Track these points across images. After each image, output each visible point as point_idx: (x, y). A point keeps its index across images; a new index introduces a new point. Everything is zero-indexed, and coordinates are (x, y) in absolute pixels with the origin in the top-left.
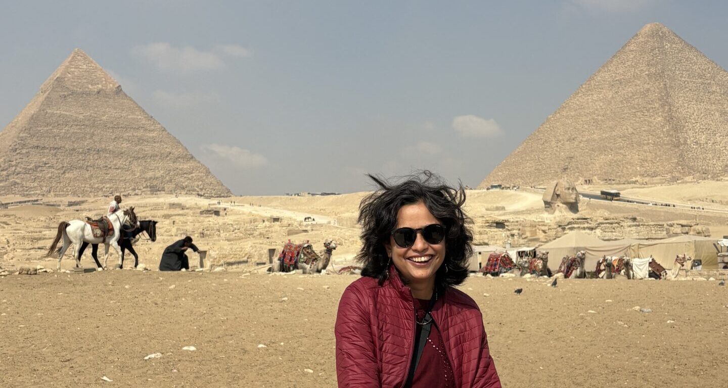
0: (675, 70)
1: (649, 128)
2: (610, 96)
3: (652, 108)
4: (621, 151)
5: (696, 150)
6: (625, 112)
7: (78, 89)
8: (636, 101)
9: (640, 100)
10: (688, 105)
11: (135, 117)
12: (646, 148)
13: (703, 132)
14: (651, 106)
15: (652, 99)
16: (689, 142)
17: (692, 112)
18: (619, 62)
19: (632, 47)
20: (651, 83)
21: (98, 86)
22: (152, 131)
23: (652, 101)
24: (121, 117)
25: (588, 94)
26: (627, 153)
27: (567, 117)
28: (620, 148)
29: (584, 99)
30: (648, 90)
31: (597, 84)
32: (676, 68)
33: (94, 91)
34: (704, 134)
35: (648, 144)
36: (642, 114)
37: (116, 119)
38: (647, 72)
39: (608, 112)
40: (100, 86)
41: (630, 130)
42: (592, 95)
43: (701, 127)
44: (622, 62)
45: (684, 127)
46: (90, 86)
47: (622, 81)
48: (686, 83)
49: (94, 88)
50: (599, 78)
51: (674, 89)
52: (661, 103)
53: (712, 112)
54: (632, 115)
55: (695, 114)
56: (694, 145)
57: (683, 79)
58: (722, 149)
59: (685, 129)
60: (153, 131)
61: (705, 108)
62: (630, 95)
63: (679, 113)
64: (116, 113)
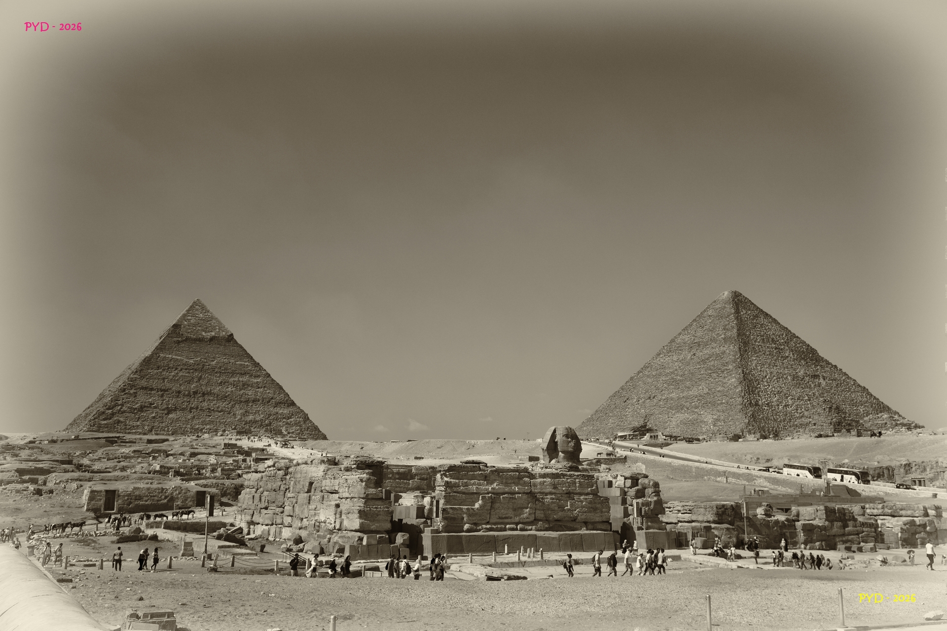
0: (750, 335)
1: (723, 389)
2: (689, 357)
3: (727, 369)
4: (696, 410)
5: (767, 411)
6: (702, 372)
7: (192, 336)
8: (712, 363)
9: (716, 362)
10: (761, 368)
11: (243, 363)
12: (719, 408)
13: (775, 394)
14: (726, 368)
15: (727, 361)
16: (760, 403)
17: (764, 375)
18: (699, 326)
19: (710, 312)
20: (726, 346)
21: (211, 333)
22: (257, 377)
23: (727, 363)
24: (230, 362)
25: (669, 355)
26: (702, 412)
27: (648, 376)
28: (696, 407)
29: (665, 359)
30: (724, 353)
31: (678, 346)
32: (750, 333)
33: (207, 338)
34: (776, 397)
35: (722, 403)
36: (717, 375)
37: (224, 365)
38: (723, 336)
39: (686, 373)
40: (213, 334)
41: (706, 390)
42: (673, 356)
43: (773, 389)
44: (701, 326)
45: (756, 388)
46: (204, 333)
47: (701, 343)
48: (760, 347)
49: (208, 335)
50: (679, 341)
51: (748, 353)
52: (735, 365)
53: (785, 376)
54: (708, 376)
55: (767, 377)
56: (765, 406)
57: (757, 343)
58: (793, 412)
59: (757, 391)
60: (259, 376)
61: (778, 372)
62: (707, 356)
63: (752, 375)
64: (226, 358)
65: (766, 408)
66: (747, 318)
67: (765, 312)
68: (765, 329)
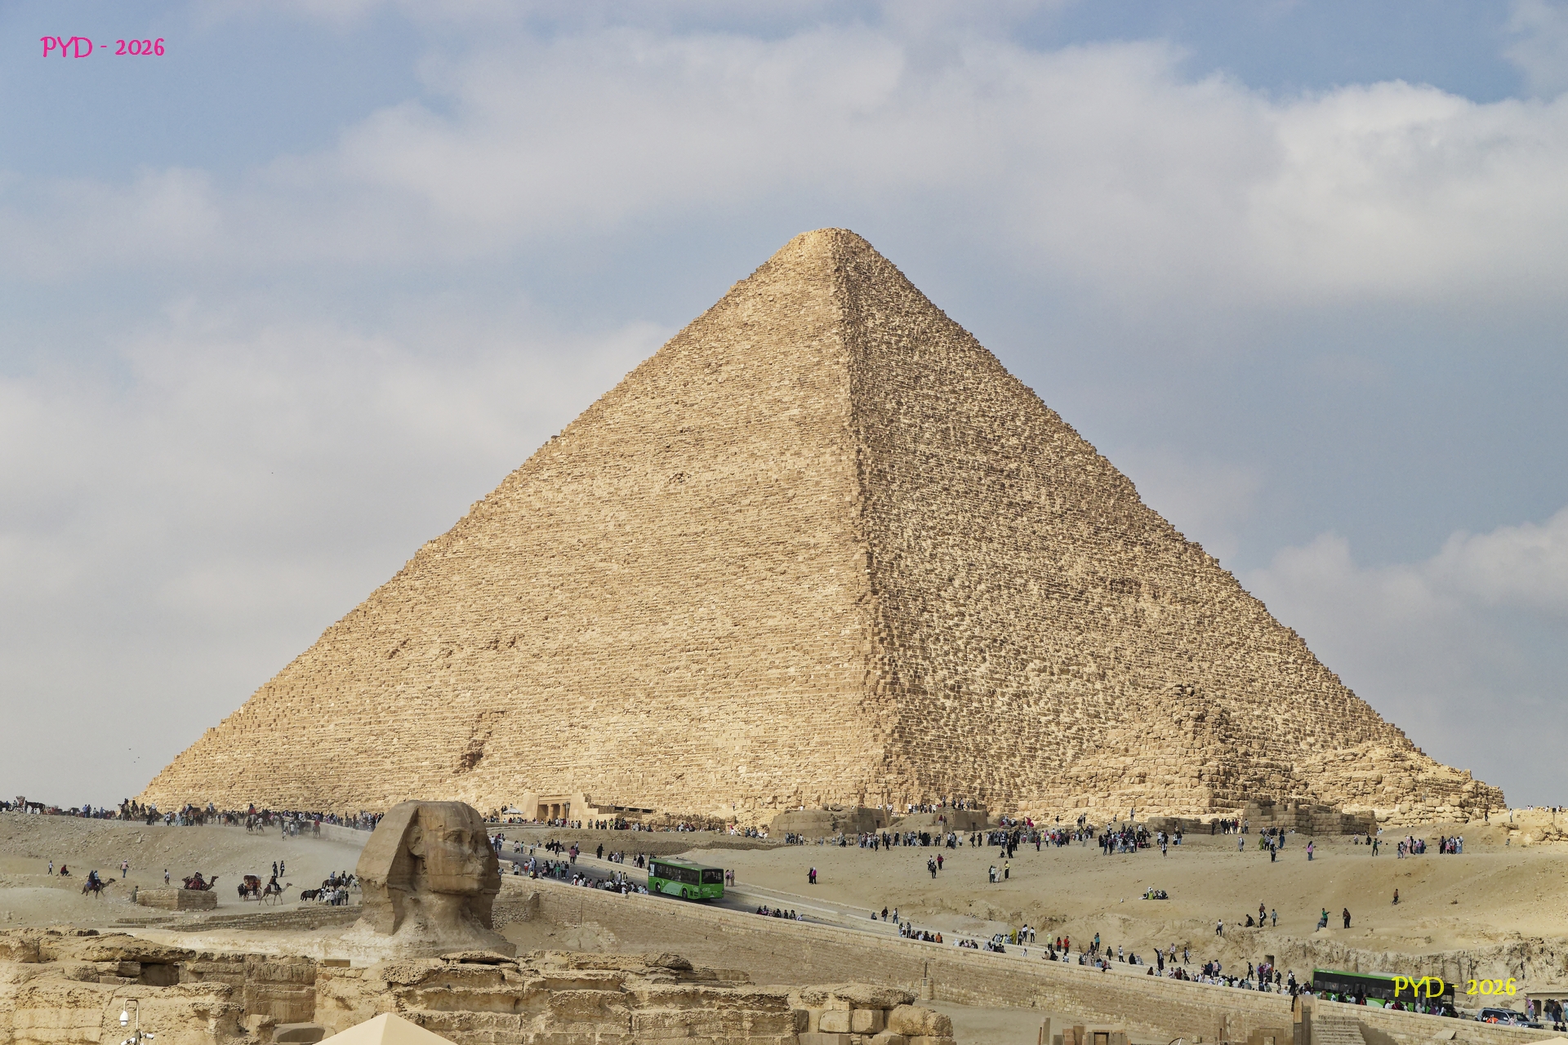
0: (896, 412)
1: (792, 620)
2: (657, 489)
3: (807, 546)
4: (683, 701)
5: (953, 716)
6: (709, 552)
8: (752, 513)
9: (764, 512)
10: (935, 546)
12: (775, 695)
14: (804, 538)
15: (808, 512)
16: (928, 682)
17: (945, 575)
18: (700, 362)
19: (747, 310)
20: (805, 451)
23: (807, 520)
25: (577, 472)
26: (706, 710)
27: (490, 555)
28: (682, 692)
29: (559, 490)
30: (797, 478)
31: (613, 437)
32: (899, 403)
34: (984, 659)
35: (784, 680)
36: (770, 564)
38: (795, 411)
39: (646, 548)
41: (723, 624)
42: (593, 477)
43: (977, 631)
44: (708, 365)
45: (916, 625)
47: (705, 434)
48: (933, 462)
50: (619, 416)
51: (890, 483)
52: (838, 530)
53: (1019, 581)
54: (732, 569)
55: (957, 583)
56: (947, 697)
57: (922, 447)
58: (1043, 719)
59: (917, 636)
61: (995, 565)
62: (730, 489)
63: (901, 573)
65: (948, 703)
66: (888, 343)
67: (956, 324)
68: (954, 392)
